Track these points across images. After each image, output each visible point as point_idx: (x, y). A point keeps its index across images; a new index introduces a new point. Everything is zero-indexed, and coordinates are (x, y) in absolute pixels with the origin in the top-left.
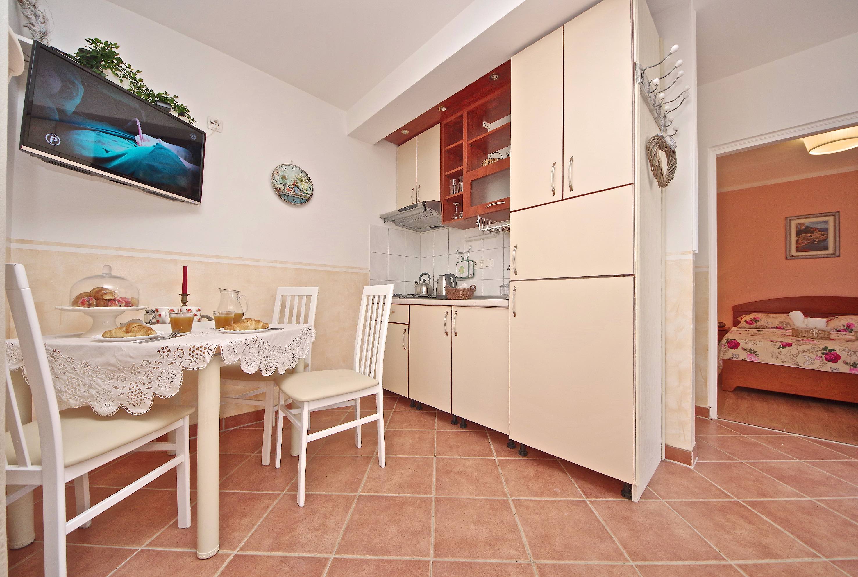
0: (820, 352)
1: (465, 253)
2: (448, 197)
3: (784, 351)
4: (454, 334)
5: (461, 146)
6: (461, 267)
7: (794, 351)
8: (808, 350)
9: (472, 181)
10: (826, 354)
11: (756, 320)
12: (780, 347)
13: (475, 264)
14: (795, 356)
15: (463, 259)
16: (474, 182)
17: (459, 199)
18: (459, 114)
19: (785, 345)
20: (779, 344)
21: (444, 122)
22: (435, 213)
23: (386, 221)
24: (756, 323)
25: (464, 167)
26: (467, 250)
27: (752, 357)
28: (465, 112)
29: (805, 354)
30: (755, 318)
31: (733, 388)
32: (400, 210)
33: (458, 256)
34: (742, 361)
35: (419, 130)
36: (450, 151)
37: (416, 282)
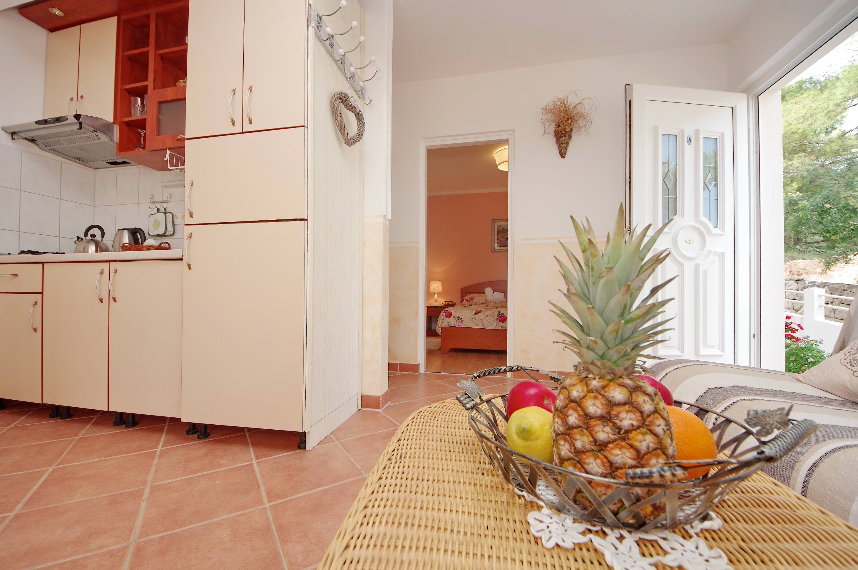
0: (496, 316)
1: (161, 202)
2: (127, 119)
3: (477, 316)
4: (111, 299)
5: (146, 55)
6: (156, 221)
7: (483, 317)
8: (490, 315)
9: (160, 103)
10: (499, 317)
11: (472, 298)
12: (475, 314)
13: (175, 218)
14: (483, 320)
15: (158, 210)
16: (164, 106)
17: (141, 124)
18: (145, 12)
19: (478, 312)
20: (475, 311)
21: (124, 17)
22: (103, 138)
23: (14, 137)
24: (472, 300)
25: (150, 83)
26: (165, 199)
27: (459, 323)
28: (152, 12)
29: (489, 318)
30: (472, 297)
31: (448, 350)
32: (37, 123)
33: (152, 206)
34: (454, 327)
35: (84, 17)
36: (131, 59)
37: (78, 238)
